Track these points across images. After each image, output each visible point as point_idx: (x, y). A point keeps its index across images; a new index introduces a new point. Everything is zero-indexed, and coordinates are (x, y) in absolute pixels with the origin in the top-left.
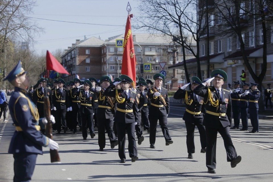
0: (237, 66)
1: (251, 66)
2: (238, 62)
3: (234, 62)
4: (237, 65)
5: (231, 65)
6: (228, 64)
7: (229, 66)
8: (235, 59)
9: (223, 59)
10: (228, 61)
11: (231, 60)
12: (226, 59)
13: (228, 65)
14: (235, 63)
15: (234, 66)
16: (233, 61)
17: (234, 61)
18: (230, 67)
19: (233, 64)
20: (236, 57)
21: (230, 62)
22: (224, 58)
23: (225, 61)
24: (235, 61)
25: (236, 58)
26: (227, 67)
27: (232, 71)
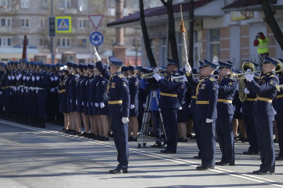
0: (251, 24)
1: (279, 24)
2: (252, 15)
3: (245, 15)
4: (250, 21)
5: (239, 21)
6: (234, 19)
7: (235, 23)
8: (247, 10)
9: (223, 9)
10: (231, 12)
11: (238, 11)
12: (228, 10)
13: (232, 21)
14: (247, 18)
15: (244, 23)
16: (242, 13)
17: (244, 12)
18: (237, 25)
19: (244, 19)
20: (249, 5)
21: (237, 14)
22: (223, 6)
23: (226, 12)
24: (246, 13)
25: (249, 7)
26: (231, 26)
27: (241, 35)
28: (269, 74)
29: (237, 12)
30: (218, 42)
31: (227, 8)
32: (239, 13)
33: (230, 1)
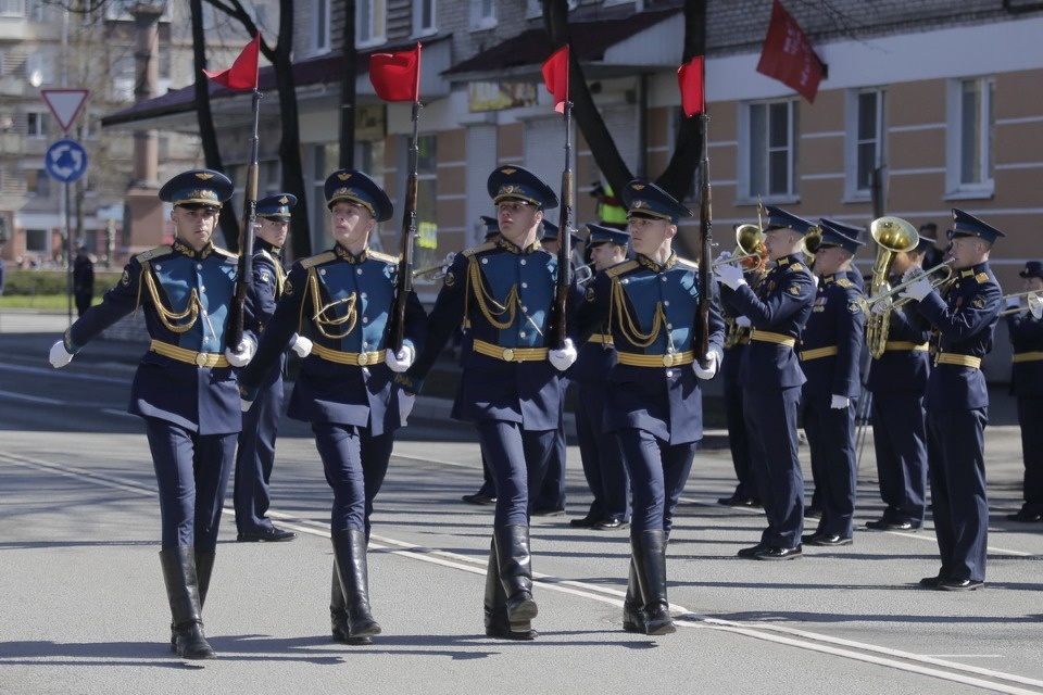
0: (528, 122)
1: (608, 125)
2: (532, 96)
3: (512, 95)
4: (527, 111)
5: (495, 111)
6: (476, 107)
7: (481, 117)
8: (514, 79)
9: (444, 74)
10: (471, 85)
11: (491, 80)
12: (459, 77)
13: (473, 112)
14: (518, 104)
15: (508, 118)
16: (502, 89)
17: (508, 86)
18: (486, 124)
19: (507, 108)
20: (521, 63)
21: (487, 93)
22: (447, 66)
23: (455, 86)
24: (514, 88)
25: (521, 70)
26: (469, 126)
27: (499, 154)
28: (786, 261)
29: (488, 85)
30: (433, 177)
31: (460, 72)
32: (495, 88)
33: (467, 52)
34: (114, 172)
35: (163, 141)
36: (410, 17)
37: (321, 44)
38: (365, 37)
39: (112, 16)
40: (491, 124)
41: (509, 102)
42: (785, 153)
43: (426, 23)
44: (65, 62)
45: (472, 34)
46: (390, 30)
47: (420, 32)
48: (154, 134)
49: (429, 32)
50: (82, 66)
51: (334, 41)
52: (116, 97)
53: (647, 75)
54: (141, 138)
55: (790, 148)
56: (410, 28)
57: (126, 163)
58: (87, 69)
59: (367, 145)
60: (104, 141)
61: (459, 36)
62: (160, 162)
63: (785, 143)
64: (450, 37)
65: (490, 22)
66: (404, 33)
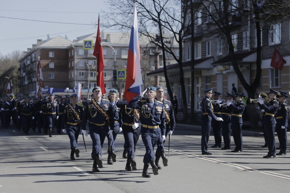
0: (228, 73)
1: (243, 73)
2: (229, 68)
3: (225, 68)
4: (228, 71)
5: (222, 71)
6: (218, 70)
7: (219, 72)
8: (226, 65)
9: (212, 64)
10: (217, 66)
11: (221, 65)
12: (215, 65)
13: (218, 71)
14: (226, 70)
15: (224, 72)
16: (223, 67)
17: (224, 66)
19: (224, 70)
20: (227, 62)
21: (221, 68)
22: (213, 62)
23: (215, 66)
25: (226, 63)
26: (217, 74)
27: (223, 79)
28: (273, 99)
29: (221, 66)
30: (210, 84)
31: (215, 64)
32: (222, 66)
33: (216, 60)
34: (151, 84)
35: (161, 78)
36: (205, 53)
37: (189, 59)
38: (197, 57)
39: (151, 54)
40: (221, 74)
41: (225, 69)
42: (278, 78)
43: (209, 54)
44: (142, 63)
45: (218, 56)
46: (202, 56)
47: (208, 56)
48: (159, 76)
49: (209, 56)
50: (145, 64)
51: (191, 58)
52: (151, 69)
53: (251, 64)
54: (156, 77)
55: (279, 77)
56: (205, 55)
57: (154, 82)
58: (146, 64)
59: (198, 78)
60: (150, 78)
61: (215, 57)
62: (160, 82)
63: (278, 76)
64: (213, 57)
65: (221, 54)
66: (204, 56)
